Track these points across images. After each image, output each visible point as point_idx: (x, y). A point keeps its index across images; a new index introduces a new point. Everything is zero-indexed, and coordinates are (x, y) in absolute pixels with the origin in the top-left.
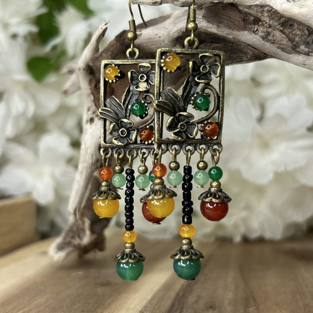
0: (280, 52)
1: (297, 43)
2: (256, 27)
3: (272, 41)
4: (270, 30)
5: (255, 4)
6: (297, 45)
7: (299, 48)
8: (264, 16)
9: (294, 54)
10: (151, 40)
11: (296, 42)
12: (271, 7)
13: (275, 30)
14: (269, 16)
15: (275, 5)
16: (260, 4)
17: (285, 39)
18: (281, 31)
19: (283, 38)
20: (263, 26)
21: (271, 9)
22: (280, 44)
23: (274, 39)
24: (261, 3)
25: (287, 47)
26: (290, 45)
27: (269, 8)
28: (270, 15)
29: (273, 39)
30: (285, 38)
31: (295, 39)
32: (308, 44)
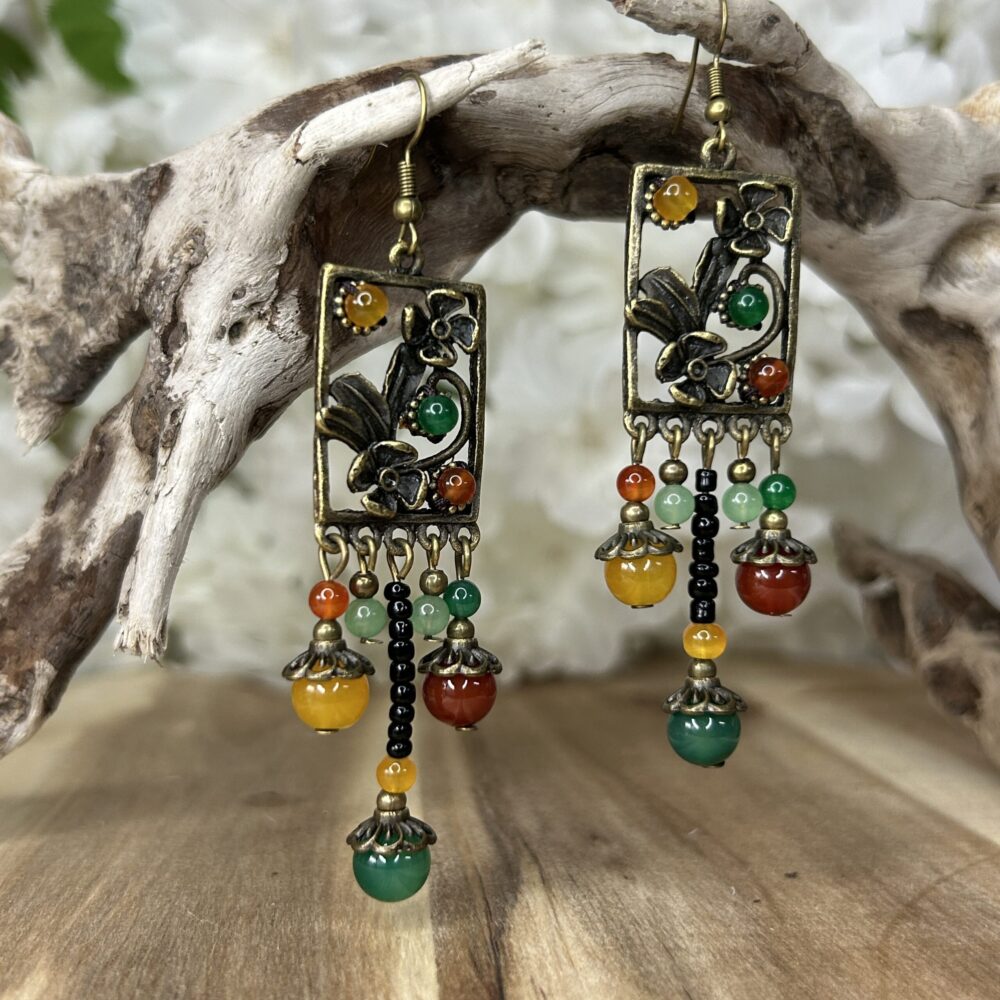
1: (845, 197)
2: (795, 143)
5: (821, 91)
6: (844, 201)
7: (846, 209)
8: (818, 123)
9: (831, 220)
12: (842, 107)
14: (828, 127)
15: (853, 106)
16: (826, 95)
17: (831, 184)
18: (830, 165)
19: (829, 180)
21: (840, 113)
22: (818, 194)
24: (829, 94)
25: (828, 203)
26: (836, 198)
27: (838, 110)
28: (830, 124)
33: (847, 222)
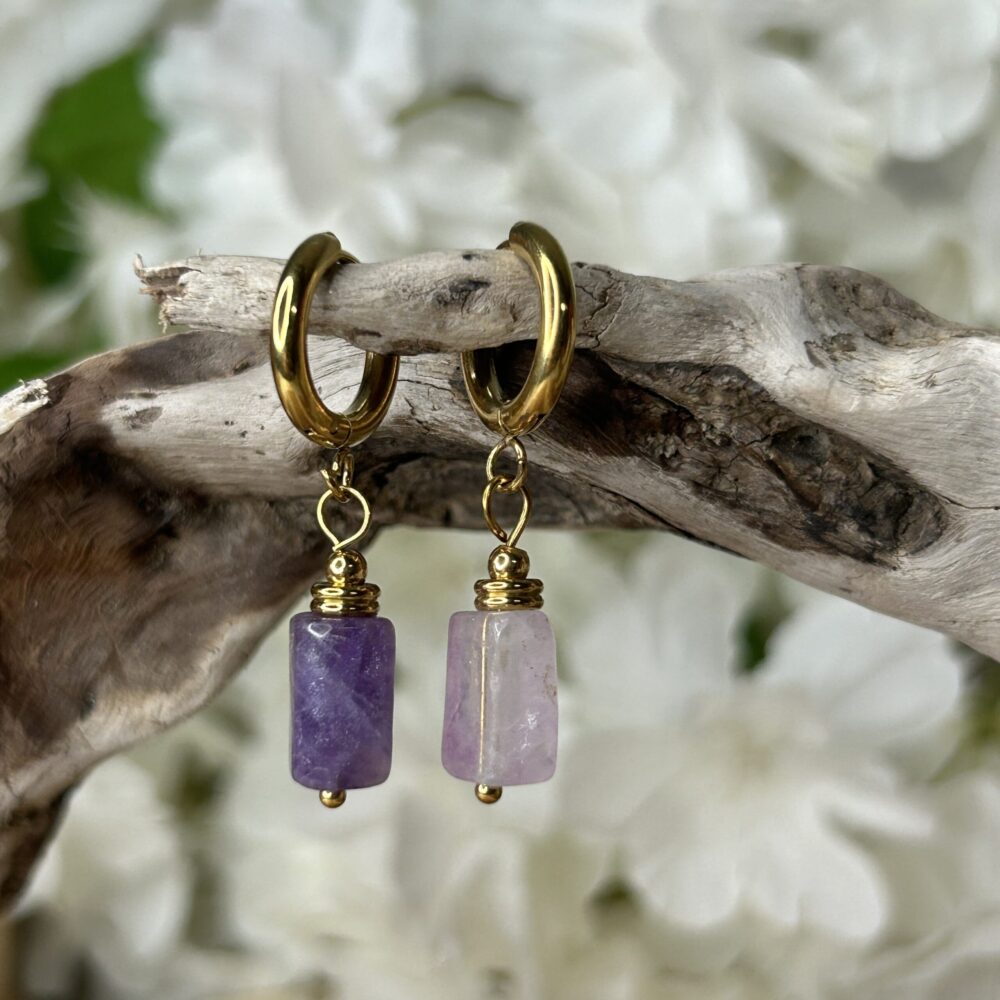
0: (758, 538)
1: (828, 512)
2: (671, 441)
3: (728, 498)
4: (725, 456)
5: (679, 358)
6: (827, 519)
7: (836, 531)
8: (707, 404)
9: (813, 552)
10: (198, 441)
11: (827, 509)
12: (742, 375)
13: (745, 460)
14: (731, 408)
15: (763, 372)
16: (699, 362)
17: (784, 494)
18: (771, 465)
19: (777, 489)
20: (700, 440)
21: (741, 385)
22: (761, 512)
23: (740, 490)
24: (705, 359)
25: (789, 524)
26: (803, 517)
27: (735, 381)
28: (733, 404)
29: (734, 490)
30: (785, 490)
31: (820, 498)
32: (870, 520)
33: (846, 553)
